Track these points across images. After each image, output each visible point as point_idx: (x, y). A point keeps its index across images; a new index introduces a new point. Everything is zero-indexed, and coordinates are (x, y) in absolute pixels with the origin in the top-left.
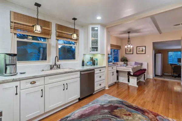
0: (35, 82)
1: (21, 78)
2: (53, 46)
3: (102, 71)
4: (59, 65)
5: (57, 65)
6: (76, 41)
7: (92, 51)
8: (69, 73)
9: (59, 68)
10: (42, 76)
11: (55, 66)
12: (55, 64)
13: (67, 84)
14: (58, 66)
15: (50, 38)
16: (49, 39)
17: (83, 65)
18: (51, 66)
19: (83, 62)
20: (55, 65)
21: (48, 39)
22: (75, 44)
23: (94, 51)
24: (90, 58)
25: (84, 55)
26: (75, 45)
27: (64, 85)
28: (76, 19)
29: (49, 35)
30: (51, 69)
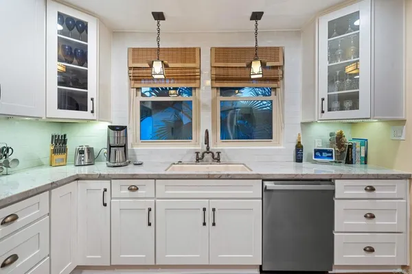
0: (138, 189)
1: (112, 175)
2: (205, 106)
3: (377, 193)
4: (219, 153)
5: (213, 154)
6: (274, 85)
7: (329, 110)
8: (219, 178)
9: (218, 160)
10: (150, 177)
11: (207, 156)
12: (208, 151)
13: (214, 210)
14: (216, 156)
15: (199, 88)
16: (197, 90)
17: (299, 159)
18: (197, 153)
19: (299, 148)
20: (208, 153)
21: (195, 88)
22: (273, 93)
23: (342, 108)
24: (331, 135)
25: (305, 125)
26: (272, 97)
27: (204, 209)
28: (262, 13)
29: (195, 79)
30: (197, 160)
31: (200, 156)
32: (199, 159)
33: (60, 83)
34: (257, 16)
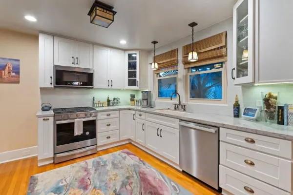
2: (180, 79)
4: (184, 106)
5: (182, 106)
9: (184, 110)
11: (179, 107)
12: (180, 104)
13: (161, 130)
14: (183, 108)
18: (175, 105)
27: (158, 129)
29: (175, 66)
30: (175, 108)
31: (176, 107)
32: (176, 108)
33: (129, 77)
34: (193, 25)
